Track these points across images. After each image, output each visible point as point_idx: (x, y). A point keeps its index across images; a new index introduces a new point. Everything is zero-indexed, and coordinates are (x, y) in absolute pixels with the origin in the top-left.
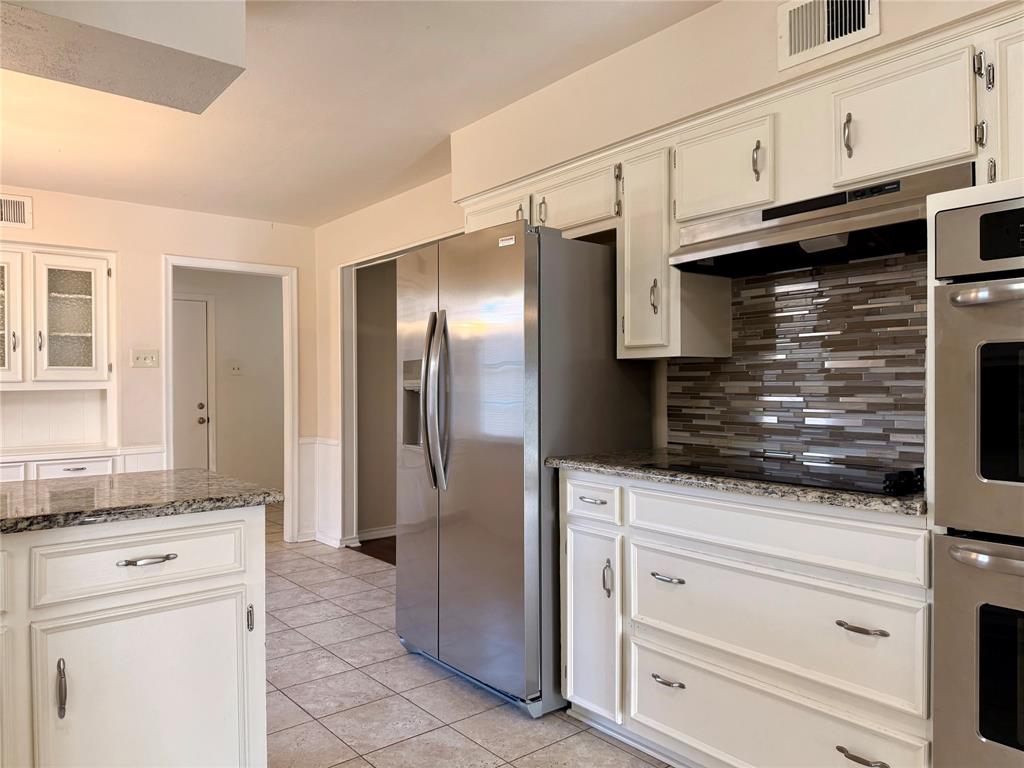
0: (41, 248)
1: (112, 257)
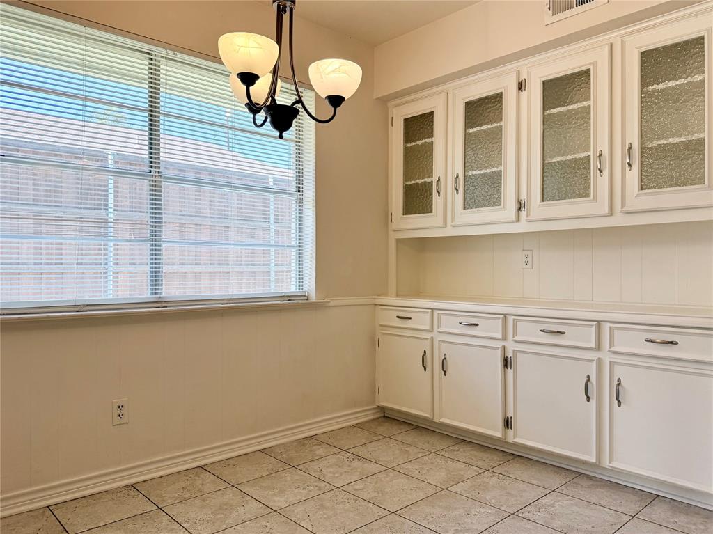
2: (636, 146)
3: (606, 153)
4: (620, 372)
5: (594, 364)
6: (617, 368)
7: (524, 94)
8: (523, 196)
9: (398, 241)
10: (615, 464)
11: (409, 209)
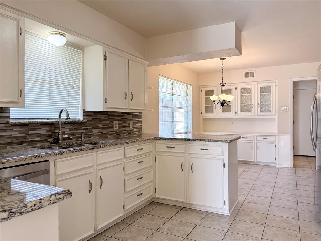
0: (259, 82)
1: (277, 82)
2: (260, 104)
3: (254, 104)
4: (258, 144)
5: (253, 143)
6: (258, 143)
7: (236, 90)
8: (236, 111)
9: (203, 119)
10: (258, 161)
11: (207, 111)
